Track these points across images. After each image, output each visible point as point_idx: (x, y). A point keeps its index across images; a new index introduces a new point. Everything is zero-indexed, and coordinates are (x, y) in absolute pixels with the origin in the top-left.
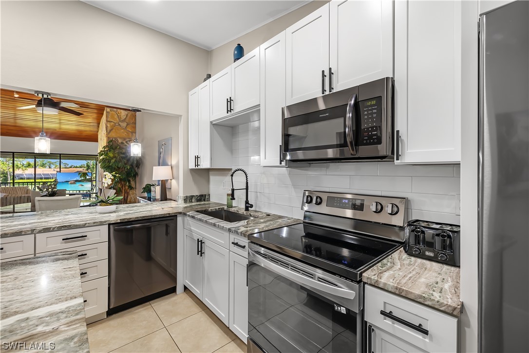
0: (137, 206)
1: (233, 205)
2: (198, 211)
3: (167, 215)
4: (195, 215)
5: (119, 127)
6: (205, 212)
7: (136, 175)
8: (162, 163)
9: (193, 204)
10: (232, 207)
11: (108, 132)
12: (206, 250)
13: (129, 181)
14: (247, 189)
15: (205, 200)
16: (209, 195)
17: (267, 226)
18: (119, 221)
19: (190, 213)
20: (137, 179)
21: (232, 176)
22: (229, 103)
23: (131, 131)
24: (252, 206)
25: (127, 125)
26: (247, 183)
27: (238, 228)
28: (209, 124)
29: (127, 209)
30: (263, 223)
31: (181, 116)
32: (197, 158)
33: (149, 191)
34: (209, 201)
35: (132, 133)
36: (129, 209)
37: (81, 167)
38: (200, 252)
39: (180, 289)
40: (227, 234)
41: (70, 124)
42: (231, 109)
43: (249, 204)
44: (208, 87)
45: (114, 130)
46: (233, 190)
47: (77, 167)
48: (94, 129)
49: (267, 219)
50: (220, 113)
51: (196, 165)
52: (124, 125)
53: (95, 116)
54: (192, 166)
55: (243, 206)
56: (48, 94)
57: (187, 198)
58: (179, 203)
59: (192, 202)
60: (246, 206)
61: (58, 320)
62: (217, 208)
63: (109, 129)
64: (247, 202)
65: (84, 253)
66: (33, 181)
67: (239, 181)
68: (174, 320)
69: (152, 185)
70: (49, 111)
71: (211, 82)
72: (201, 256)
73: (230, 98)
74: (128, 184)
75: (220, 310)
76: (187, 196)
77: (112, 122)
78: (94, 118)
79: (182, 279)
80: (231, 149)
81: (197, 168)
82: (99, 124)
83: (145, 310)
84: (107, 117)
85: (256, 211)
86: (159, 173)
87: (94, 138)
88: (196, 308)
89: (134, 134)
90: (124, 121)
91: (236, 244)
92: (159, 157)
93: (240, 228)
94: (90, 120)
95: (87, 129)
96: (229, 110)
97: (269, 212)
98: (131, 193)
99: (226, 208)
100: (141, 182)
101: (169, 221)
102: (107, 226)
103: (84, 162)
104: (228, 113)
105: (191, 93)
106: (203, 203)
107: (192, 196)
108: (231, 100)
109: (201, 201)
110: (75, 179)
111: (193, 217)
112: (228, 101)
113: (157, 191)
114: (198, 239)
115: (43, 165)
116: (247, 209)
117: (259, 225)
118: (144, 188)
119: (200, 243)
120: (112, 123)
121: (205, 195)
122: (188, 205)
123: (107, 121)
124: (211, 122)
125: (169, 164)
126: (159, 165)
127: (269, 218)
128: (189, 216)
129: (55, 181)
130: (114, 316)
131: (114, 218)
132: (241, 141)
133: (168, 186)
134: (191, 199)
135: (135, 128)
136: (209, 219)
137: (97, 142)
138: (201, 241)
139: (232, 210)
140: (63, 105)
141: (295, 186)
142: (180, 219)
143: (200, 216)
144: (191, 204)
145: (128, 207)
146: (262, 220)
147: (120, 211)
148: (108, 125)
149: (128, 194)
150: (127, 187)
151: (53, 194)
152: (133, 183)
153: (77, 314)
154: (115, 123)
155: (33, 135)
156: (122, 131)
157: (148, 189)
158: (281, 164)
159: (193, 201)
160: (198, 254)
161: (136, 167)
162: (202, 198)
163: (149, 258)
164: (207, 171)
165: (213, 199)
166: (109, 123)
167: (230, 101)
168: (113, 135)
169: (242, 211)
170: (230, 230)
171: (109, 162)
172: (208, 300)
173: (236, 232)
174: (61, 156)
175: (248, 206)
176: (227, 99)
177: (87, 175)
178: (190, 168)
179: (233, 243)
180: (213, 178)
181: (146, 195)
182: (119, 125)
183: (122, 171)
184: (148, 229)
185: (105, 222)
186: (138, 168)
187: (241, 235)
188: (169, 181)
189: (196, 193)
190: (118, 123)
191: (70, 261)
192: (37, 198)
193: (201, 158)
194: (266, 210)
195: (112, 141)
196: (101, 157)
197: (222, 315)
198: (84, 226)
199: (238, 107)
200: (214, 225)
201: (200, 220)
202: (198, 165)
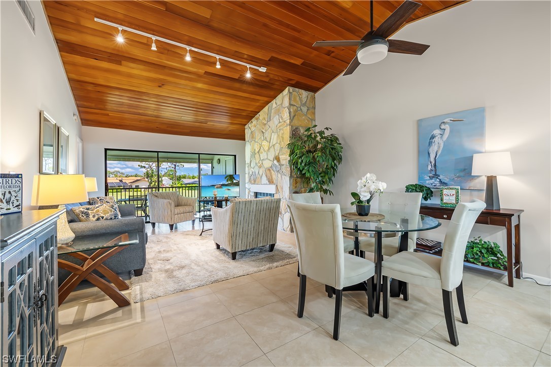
5: (300, 112)
11: (291, 119)
23: (311, 118)
25: (308, 110)
35: (312, 120)
45: (296, 117)
52: (305, 109)
63: (292, 114)
77: (295, 105)
89: (313, 122)
90: (304, 105)
110: (221, 183)
120: (295, 107)
123: (290, 104)
135: (314, 113)
148: (292, 110)
154: (298, 107)
156: (304, 117)
166: (292, 107)
168: (296, 123)
177: (234, 178)
182: (301, 109)
190: (300, 107)
195: (294, 130)
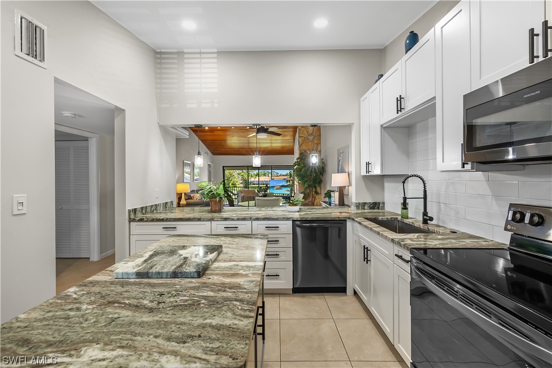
0: (315, 209)
1: (410, 216)
2: (366, 219)
3: (337, 219)
4: (362, 221)
5: (308, 140)
6: (374, 220)
7: (320, 182)
8: (341, 170)
9: (366, 211)
10: (407, 218)
11: (300, 146)
12: (372, 257)
13: (315, 187)
14: (425, 198)
15: (378, 208)
16: (384, 203)
17: (442, 244)
18: (299, 219)
19: (358, 219)
20: (322, 185)
21: (404, 182)
22: (399, 102)
23: (317, 142)
24: (431, 219)
25: (314, 138)
26: (425, 192)
27: (403, 240)
28: (379, 128)
29: (307, 210)
30: (440, 239)
31: (353, 124)
32: (368, 164)
33: (330, 197)
34: (384, 209)
35: (317, 144)
36: (309, 210)
37: (286, 175)
38: (366, 259)
39: (349, 291)
40: (391, 244)
41: (277, 142)
42: (401, 109)
43: (427, 216)
44: (378, 88)
45: (304, 144)
46: (405, 199)
47: (283, 176)
48: (291, 144)
49: (450, 236)
50: (390, 114)
51: (367, 172)
52: (311, 138)
53: (291, 133)
54: (364, 173)
55: (420, 218)
56: (259, 125)
57: (359, 205)
58: (352, 209)
59: (364, 209)
60: (424, 219)
61: (249, 270)
62: (389, 217)
63: (301, 143)
64: (425, 213)
65: (277, 239)
66: (258, 186)
67: (414, 188)
68: (342, 316)
69: (332, 191)
70: (262, 136)
71: (381, 83)
72: (367, 263)
73: (400, 96)
74: (314, 189)
75: (385, 324)
76: (359, 203)
78: (291, 136)
79: (352, 282)
80: (407, 152)
81: (368, 174)
82: (294, 139)
83: (319, 298)
84: (299, 133)
85: (438, 226)
86: (337, 180)
87: (291, 152)
88: (363, 314)
89: (319, 145)
90: (311, 134)
91: (400, 257)
92: (339, 165)
93: (405, 240)
94: (288, 138)
95: (287, 145)
96: (399, 109)
97: (455, 228)
98: (317, 197)
99: (399, 218)
100: (325, 188)
101: (340, 224)
102: (292, 222)
103: (288, 172)
104: (398, 113)
105: (362, 99)
106: (376, 211)
107: (365, 204)
108: (401, 98)
109: (375, 209)
110: (281, 185)
111: (360, 223)
112: (397, 100)
113: (335, 197)
114: (364, 246)
115: (265, 175)
116: (425, 222)
117: (432, 241)
118: (326, 194)
119: (366, 250)
120: (303, 138)
121: (379, 203)
122: (360, 211)
123: (299, 137)
124: (382, 126)
125: (347, 171)
126: (338, 173)
127: (453, 236)
128: (357, 221)
129: (267, 186)
130: (297, 294)
131: (296, 216)
132: (419, 142)
133: (345, 192)
134: (364, 206)
135: (319, 139)
136: (374, 227)
137: (294, 154)
138: (367, 248)
139: (406, 221)
140: (270, 130)
141: (497, 196)
142: (349, 224)
143: (367, 223)
144: (363, 211)
145: (308, 209)
146: (440, 237)
147: (302, 211)
148: (300, 140)
149: (315, 198)
150: (313, 193)
151: (265, 196)
152: (318, 189)
153: (258, 270)
154: (305, 138)
155: (251, 153)
156: (310, 143)
157: (328, 195)
158: (463, 167)
159: (366, 208)
160: (364, 261)
161: (321, 174)
162: (375, 205)
163: (326, 256)
164: (382, 177)
165: (388, 208)
166: (301, 138)
167: (400, 100)
168: (304, 148)
169: (419, 223)
170: (393, 240)
171: (301, 171)
172: (375, 309)
173: (399, 243)
174: (272, 168)
175: (427, 219)
176: (397, 98)
178: (362, 174)
179: (396, 255)
180: (388, 185)
181: (327, 199)
182: (308, 138)
183: (310, 178)
184: (326, 229)
185: (290, 218)
186: (323, 175)
187: (405, 248)
188: (347, 187)
189: (369, 200)
191: (263, 240)
192: (257, 198)
193: (372, 164)
194: (452, 226)
195: (302, 153)
196: (295, 167)
197: (387, 330)
198: (277, 219)
199: (410, 105)
200: (378, 233)
201: (366, 227)
202: (369, 172)
